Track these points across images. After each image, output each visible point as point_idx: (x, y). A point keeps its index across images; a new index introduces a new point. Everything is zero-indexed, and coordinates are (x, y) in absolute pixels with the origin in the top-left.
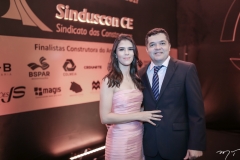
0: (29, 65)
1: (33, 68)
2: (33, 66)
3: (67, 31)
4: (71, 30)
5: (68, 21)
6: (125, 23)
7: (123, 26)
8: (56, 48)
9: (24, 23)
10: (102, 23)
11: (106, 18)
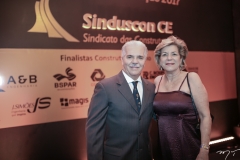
0: (55, 76)
1: (59, 79)
2: (59, 77)
3: (95, 40)
4: (100, 39)
5: (96, 30)
6: (163, 27)
7: (160, 31)
8: (83, 58)
9: (50, 35)
10: (135, 30)
11: (139, 24)
